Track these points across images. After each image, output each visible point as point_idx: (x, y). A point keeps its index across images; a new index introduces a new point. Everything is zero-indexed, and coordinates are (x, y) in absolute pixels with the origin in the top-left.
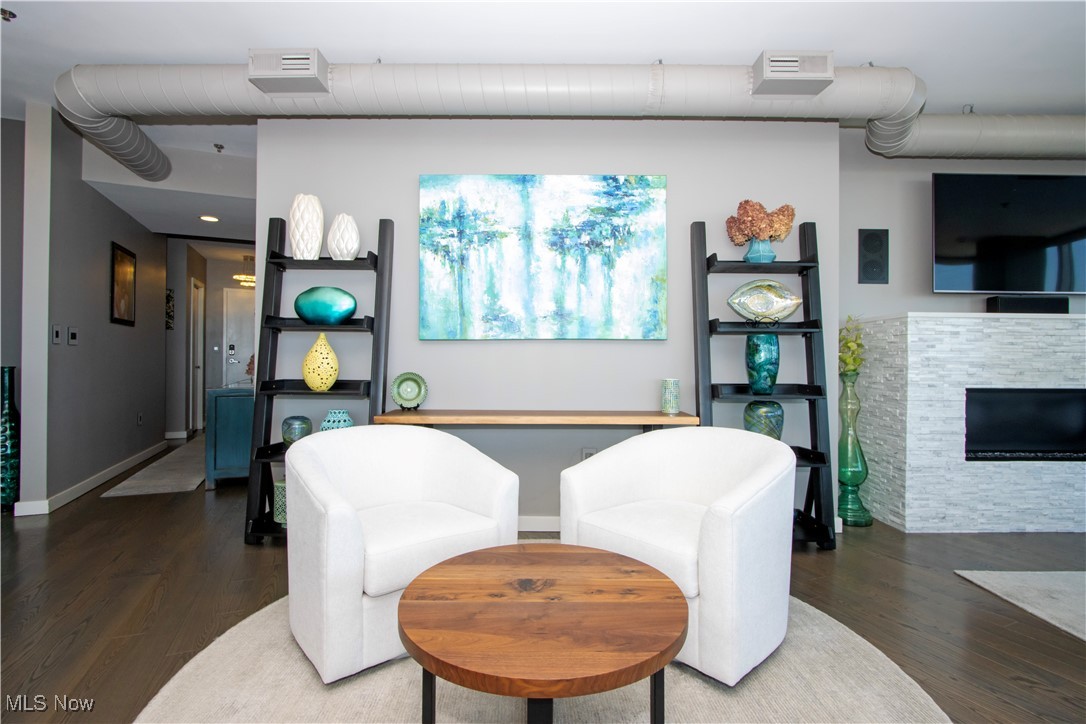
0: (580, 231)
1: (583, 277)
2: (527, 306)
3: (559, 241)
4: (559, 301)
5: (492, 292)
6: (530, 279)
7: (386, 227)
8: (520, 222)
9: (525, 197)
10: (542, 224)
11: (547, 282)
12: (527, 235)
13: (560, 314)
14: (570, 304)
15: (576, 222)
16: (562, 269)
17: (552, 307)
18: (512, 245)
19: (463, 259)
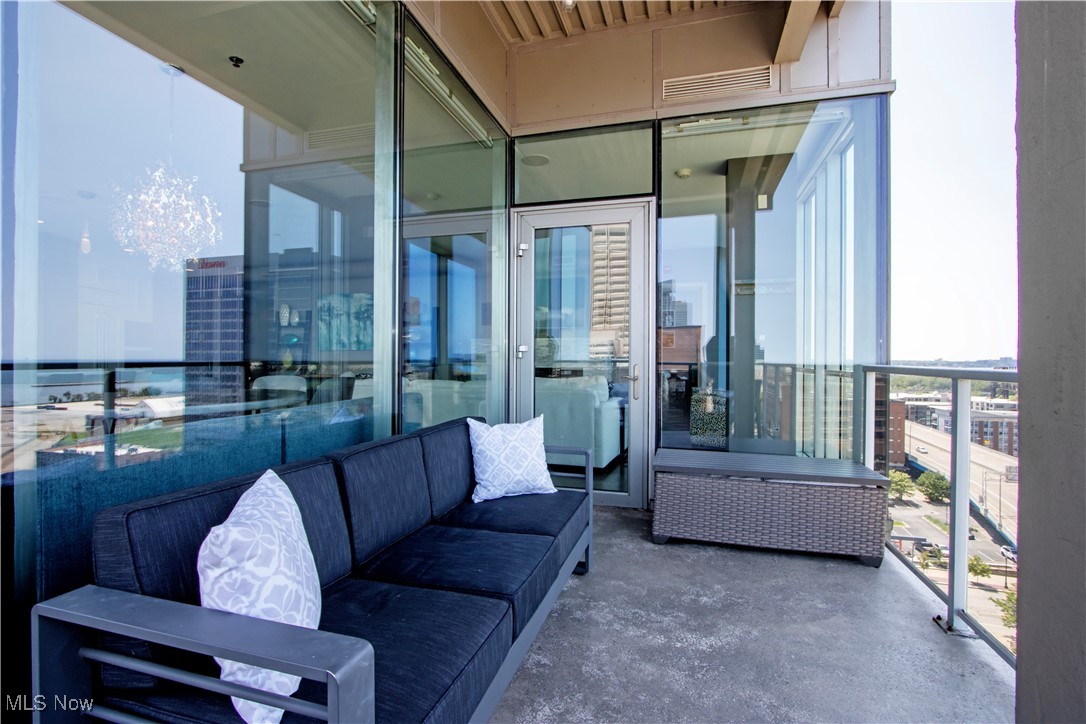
0: (364, 313)
1: (365, 329)
2: (349, 339)
3: (357, 317)
4: (358, 337)
5: (339, 334)
6: (349, 329)
7: (309, 314)
8: (346, 310)
9: (348, 301)
10: (353, 310)
11: (354, 331)
12: (349, 315)
13: (359, 342)
14: (361, 338)
15: (363, 309)
16: (358, 326)
17: (355, 339)
18: (344, 318)
19: (330, 323)
